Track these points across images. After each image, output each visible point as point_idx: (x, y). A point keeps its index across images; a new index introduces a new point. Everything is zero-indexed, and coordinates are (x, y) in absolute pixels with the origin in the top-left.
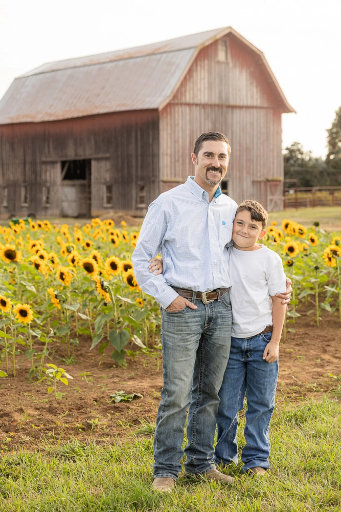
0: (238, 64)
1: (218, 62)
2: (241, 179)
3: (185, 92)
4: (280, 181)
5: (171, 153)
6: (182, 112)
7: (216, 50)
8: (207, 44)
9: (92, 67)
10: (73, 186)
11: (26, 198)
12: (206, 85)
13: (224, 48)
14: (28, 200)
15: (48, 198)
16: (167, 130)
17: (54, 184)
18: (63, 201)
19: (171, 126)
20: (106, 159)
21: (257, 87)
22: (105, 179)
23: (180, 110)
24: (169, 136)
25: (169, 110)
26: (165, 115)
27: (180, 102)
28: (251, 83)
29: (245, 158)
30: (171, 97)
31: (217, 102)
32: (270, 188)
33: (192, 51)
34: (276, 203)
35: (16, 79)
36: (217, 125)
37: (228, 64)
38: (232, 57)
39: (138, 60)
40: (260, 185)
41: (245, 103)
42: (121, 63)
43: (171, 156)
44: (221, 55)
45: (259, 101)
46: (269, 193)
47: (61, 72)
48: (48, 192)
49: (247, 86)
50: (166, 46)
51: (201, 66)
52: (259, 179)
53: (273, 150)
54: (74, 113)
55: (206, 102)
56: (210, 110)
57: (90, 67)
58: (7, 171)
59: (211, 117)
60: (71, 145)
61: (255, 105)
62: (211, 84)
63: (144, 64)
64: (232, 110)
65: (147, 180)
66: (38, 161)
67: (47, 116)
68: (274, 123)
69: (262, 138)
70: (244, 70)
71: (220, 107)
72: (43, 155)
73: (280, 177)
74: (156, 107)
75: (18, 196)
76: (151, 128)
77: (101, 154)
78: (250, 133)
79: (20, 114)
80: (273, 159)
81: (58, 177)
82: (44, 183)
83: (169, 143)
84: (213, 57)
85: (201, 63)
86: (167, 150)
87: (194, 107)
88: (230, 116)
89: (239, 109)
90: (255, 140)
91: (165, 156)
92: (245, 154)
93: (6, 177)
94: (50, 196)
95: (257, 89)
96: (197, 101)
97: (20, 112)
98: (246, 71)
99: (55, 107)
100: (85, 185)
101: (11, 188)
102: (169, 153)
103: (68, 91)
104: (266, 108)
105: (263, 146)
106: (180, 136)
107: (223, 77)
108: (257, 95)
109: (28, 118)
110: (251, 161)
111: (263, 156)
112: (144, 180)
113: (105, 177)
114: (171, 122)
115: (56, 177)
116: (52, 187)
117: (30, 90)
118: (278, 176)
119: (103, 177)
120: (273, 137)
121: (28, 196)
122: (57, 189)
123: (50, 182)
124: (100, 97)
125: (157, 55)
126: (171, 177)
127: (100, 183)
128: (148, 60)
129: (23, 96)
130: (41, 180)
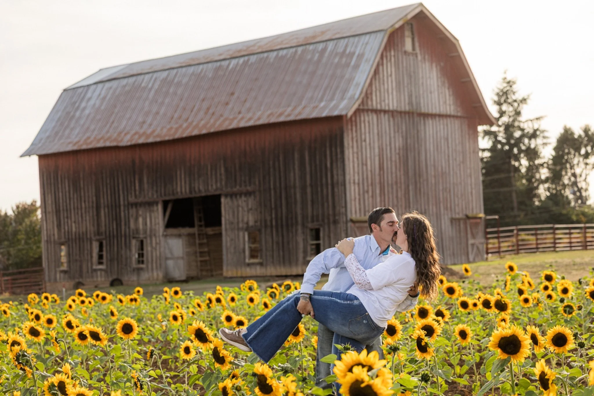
0: (427, 57)
1: (405, 52)
3: (371, 94)
4: (480, 218)
5: (359, 180)
6: (369, 122)
7: (403, 37)
8: (397, 26)
9: (201, 67)
10: (179, 236)
11: (101, 257)
12: (394, 84)
13: (410, 34)
14: (104, 260)
15: (141, 255)
16: (353, 147)
17: (153, 234)
18: (167, 259)
19: (357, 141)
20: (248, 194)
21: (449, 89)
22: (247, 223)
23: (367, 119)
24: (355, 155)
25: (353, 119)
26: (350, 127)
27: (366, 107)
28: (443, 84)
29: (441, 188)
30: (360, 101)
31: (407, 109)
32: (471, 228)
33: (380, 36)
34: (478, 248)
35: (65, 90)
36: (409, 141)
37: (416, 54)
38: (420, 46)
39: (285, 52)
40: (459, 225)
41: (435, 110)
42: (253, 59)
43: (359, 184)
44: (408, 45)
46: (469, 236)
47: (147, 77)
48: (142, 248)
49: (438, 86)
50: (323, 33)
51: (387, 58)
52: (457, 216)
53: (471, 176)
54: (190, 130)
55: (395, 108)
56: (399, 119)
57: (197, 67)
58: (66, 220)
59: (402, 129)
60: (183, 176)
61: (449, 113)
62: (399, 82)
63: (297, 57)
64: (424, 120)
65: (323, 220)
66: (122, 203)
67: (140, 137)
68: (469, 138)
69: (458, 159)
70: (434, 65)
71: (411, 115)
72: (131, 194)
73: (480, 212)
74: (343, 113)
75: (87, 254)
76: (328, 145)
77: (238, 187)
78: (444, 152)
79: (89, 138)
80: (472, 189)
81: (159, 224)
82: (133, 234)
83: (356, 165)
84: (400, 45)
85: (386, 53)
86: (354, 176)
87: (382, 114)
88: (422, 128)
89: (432, 119)
90: (451, 162)
91: (352, 185)
92: (441, 181)
93: (64, 229)
94: (145, 252)
95: (449, 92)
96: (385, 106)
97: (88, 135)
98: (436, 66)
99: (150, 125)
100: (194, 234)
101: (74, 245)
102: (356, 181)
103: (167, 101)
104: (460, 117)
105: (460, 170)
106: (368, 155)
107: (412, 74)
108: (449, 99)
109: (105, 141)
110: (448, 190)
111: (461, 183)
112: (318, 220)
113: (245, 220)
114: (357, 136)
115: (155, 225)
116: (148, 239)
117: (98, 103)
118: (478, 211)
119: (243, 221)
120: (470, 157)
121: (104, 253)
122: (158, 241)
123: (145, 232)
124: (230, 106)
125: (318, 45)
126: (360, 216)
127: (238, 229)
128: (303, 52)
129: (87, 112)
130: (127, 230)
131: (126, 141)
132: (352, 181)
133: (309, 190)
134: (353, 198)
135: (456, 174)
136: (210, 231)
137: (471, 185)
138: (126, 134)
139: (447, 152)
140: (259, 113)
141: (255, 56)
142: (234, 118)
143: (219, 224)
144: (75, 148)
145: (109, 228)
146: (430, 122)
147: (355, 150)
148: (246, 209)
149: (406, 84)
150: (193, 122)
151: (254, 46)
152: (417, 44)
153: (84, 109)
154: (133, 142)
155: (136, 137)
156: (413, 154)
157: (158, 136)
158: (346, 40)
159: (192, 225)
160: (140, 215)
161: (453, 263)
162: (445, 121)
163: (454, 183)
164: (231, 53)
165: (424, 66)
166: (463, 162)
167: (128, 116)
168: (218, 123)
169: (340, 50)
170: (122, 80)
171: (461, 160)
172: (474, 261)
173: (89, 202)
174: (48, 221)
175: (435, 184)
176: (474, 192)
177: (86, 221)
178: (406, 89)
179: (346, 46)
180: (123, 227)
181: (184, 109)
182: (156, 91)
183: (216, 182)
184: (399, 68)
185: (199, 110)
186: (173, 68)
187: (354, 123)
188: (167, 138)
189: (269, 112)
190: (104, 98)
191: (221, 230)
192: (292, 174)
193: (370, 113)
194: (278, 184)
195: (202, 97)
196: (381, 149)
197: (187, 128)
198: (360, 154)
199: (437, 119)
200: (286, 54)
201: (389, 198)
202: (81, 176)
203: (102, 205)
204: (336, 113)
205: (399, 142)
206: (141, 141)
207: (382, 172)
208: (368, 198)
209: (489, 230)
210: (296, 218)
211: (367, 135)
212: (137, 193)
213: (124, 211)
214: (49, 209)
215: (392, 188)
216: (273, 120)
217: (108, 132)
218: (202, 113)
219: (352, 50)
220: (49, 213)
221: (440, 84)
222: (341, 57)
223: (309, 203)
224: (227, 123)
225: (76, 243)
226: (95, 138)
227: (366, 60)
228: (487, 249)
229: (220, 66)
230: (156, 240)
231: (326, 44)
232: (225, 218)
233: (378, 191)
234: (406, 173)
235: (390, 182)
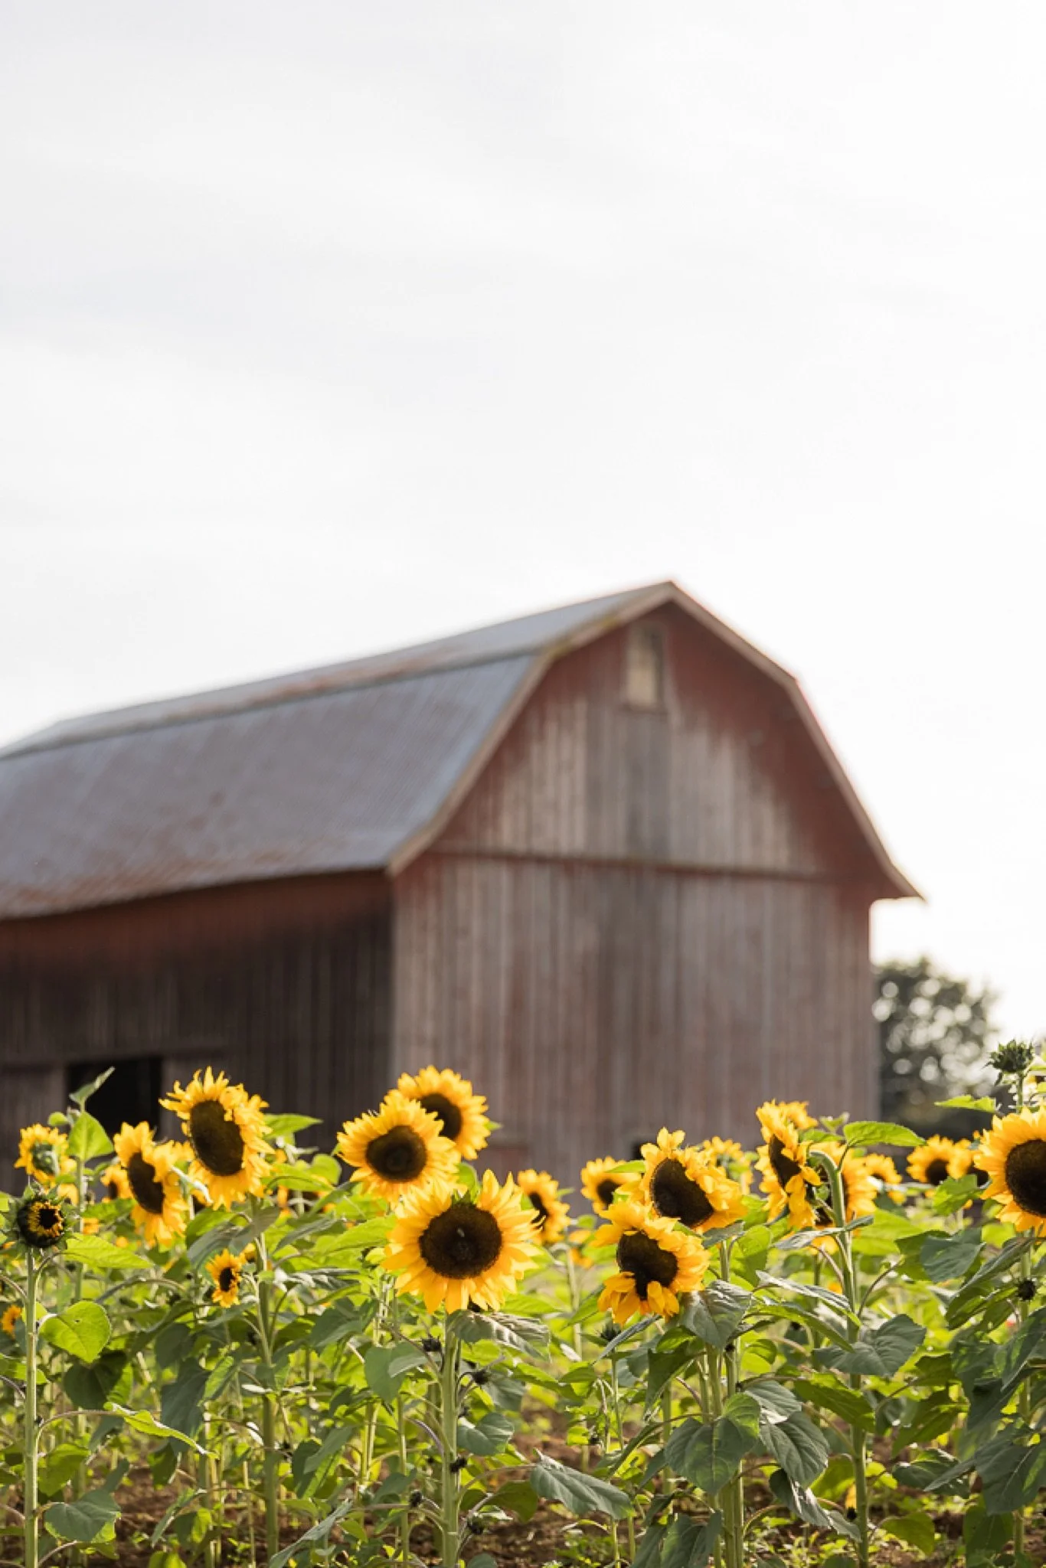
0: (703, 716)
1: (627, 708)
5: (437, 1033)
6: (484, 887)
7: (618, 665)
8: (581, 639)
12: (580, 788)
13: (650, 658)
16: (423, 949)
19: (439, 934)
20: (214, 1056)
21: (775, 804)
23: (477, 878)
24: (430, 970)
26: (416, 897)
27: (475, 846)
28: (756, 789)
30: (438, 828)
31: (620, 852)
36: (620, 937)
37: (664, 714)
38: (680, 693)
43: (436, 1043)
44: (641, 686)
45: (783, 854)
49: (737, 796)
51: (559, 719)
55: (578, 851)
56: (592, 881)
61: (768, 867)
62: (598, 784)
64: (678, 884)
68: (841, 935)
70: (727, 740)
71: (632, 872)
72: (10, 1042)
74: (381, 862)
77: (200, 1039)
80: (839, 1069)
83: (430, 993)
84: (608, 688)
85: (559, 708)
86: (422, 1021)
87: (533, 867)
88: (671, 905)
89: (707, 881)
91: (414, 1044)
95: (775, 811)
96: (543, 846)
98: (735, 743)
102: (429, 1036)
104: (810, 879)
106: (476, 968)
107: (646, 764)
108: (775, 832)
114: (438, 921)
120: (839, 987)
132: (414, 1037)
137: (838, 1060)
147: (431, 956)
152: (672, 688)
160: (23, 1099)
162: (754, 887)
163: (773, 1054)
165: (689, 742)
166: (813, 999)
176: (846, 1077)
179: (458, 689)
184: (598, 749)
187: (431, 889)
193: (487, 862)
198: (446, 965)
199: (728, 882)
211: (476, 919)
215: (553, 1059)
221: (743, 790)
235: (545, 1043)
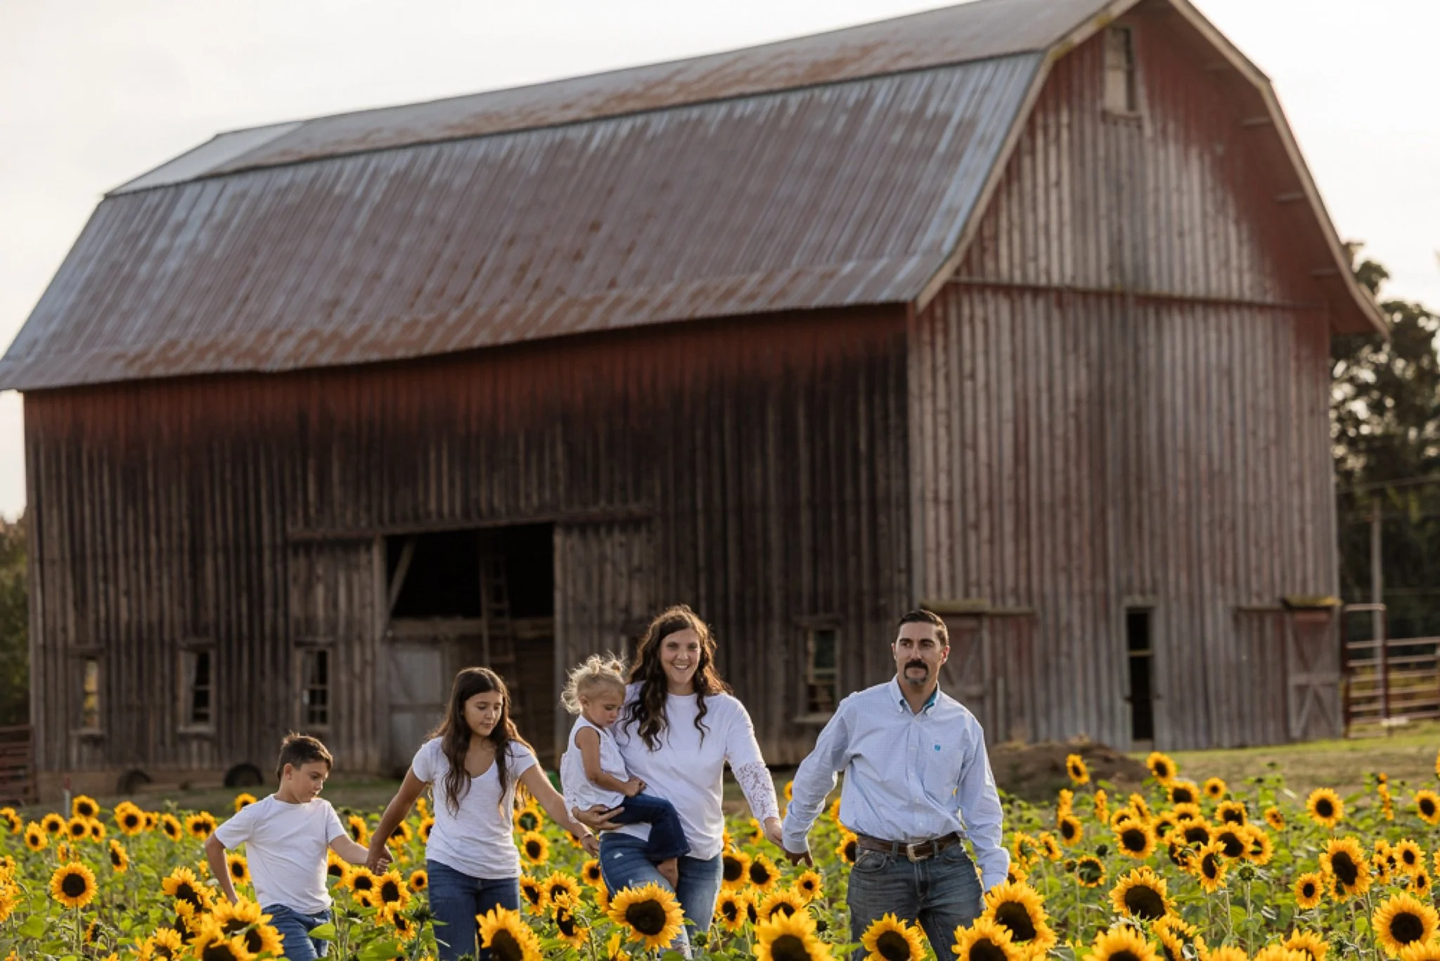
0: (1171, 127)
1: (1105, 115)
2: (1195, 604)
3: (996, 238)
4: (1328, 609)
5: (950, 491)
6: (985, 322)
7: (1098, 67)
8: (1077, 38)
9: (509, 141)
10: (433, 642)
11: (201, 699)
12: (1068, 210)
13: (1122, 60)
14: (212, 710)
15: (318, 697)
16: (934, 395)
17: (355, 634)
18: (393, 708)
19: (947, 377)
21: (1237, 223)
22: (627, 610)
23: (979, 312)
24: (942, 419)
25: (939, 312)
26: (926, 337)
27: (977, 279)
28: (1221, 208)
29: (1205, 518)
30: (957, 260)
31: (1106, 282)
32: (1297, 638)
33: (1024, 68)
34: (1318, 699)
35: (109, 197)
36: (1108, 378)
37: (1139, 120)
38: (1151, 96)
39: (751, 105)
40: (1261, 629)
41: (1193, 288)
42: (659, 123)
43: (950, 503)
44: (1115, 93)
45: (1247, 279)
46: (1292, 661)
47: (351, 165)
48: (322, 675)
49: (1204, 214)
50: (866, 50)
51: (1046, 129)
52: (1255, 603)
54: (467, 330)
55: (1068, 280)
56: (1081, 313)
57: (495, 141)
58: (101, 586)
59: (1088, 343)
60: (445, 467)
61: (1235, 294)
62: (1084, 204)
63: (785, 123)
64: (1158, 313)
65: (844, 608)
66: (266, 539)
67: (324, 345)
68: (1298, 373)
69: (1261, 433)
70: (1194, 152)
71: (1117, 300)
72: (295, 514)
73: (1329, 593)
74: (906, 296)
75: (162, 689)
76: (862, 385)
77: (602, 503)
78: (1219, 410)
79: (173, 344)
80: (1303, 520)
81: (372, 604)
82: (298, 633)
83: (943, 448)
84: (1088, 94)
85: (1045, 118)
86: (936, 480)
87: (1028, 299)
88: (1152, 338)
89: (1182, 312)
90: (1239, 441)
91: (930, 505)
92: (1205, 496)
93: (97, 612)
94: (330, 687)
95: (1239, 233)
96: (1037, 276)
97: (171, 334)
98: (1201, 157)
99: (355, 311)
100: (479, 638)
101: (124, 659)
102: (943, 494)
103: (405, 240)
104: (1272, 307)
105: (1267, 465)
106: (982, 420)
107: (1125, 179)
108: (1239, 255)
109: (220, 356)
110: (1227, 525)
111: (1269, 504)
112: (828, 608)
113: (622, 599)
114: (947, 363)
115: (363, 607)
116: (342, 648)
117: (204, 239)
118: (1322, 590)
119: (614, 601)
120: (1300, 429)
121: (212, 688)
122: (369, 656)
123: (332, 628)
124: (588, 262)
125: (847, 88)
126: (953, 597)
127: (602, 627)
128: (803, 107)
129: (172, 265)
130: (281, 620)
131: (281, 357)
132: (930, 495)
133: (805, 518)
134: (931, 544)
135: (1255, 475)
136: (526, 629)
137: (1302, 510)
138: (281, 337)
139: (1226, 410)
140: (667, 288)
141: (666, 116)
142: (597, 300)
143: (548, 610)
144: (133, 373)
145: (228, 613)
146: (1178, 320)
147: (942, 403)
148: (624, 569)
149: (1103, 210)
150: (476, 305)
151: (666, 81)
152: (1141, 91)
153: (164, 255)
154: (302, 362)
155: (313, 345)
156: (1119, 416)
157: (374, 345)
158: (928, 77)
159: (472, 612)
160: (318, 578)
161: (1237, 740)
162: (1224, 318)
163: (1246, 505)
164: (598, 101)
165: (1161, 154)
166: (1277, 442)
167: (290, 281)
168: (549, 313)
169: (909, 106)
170: (276, 172)
171: (1272, 432)
172: (1305, 738)
173: (169, 535)
174: (49, 587)
175: (1189, 506)
176: (1309, 529)
177: (160, 589)
178: (1103, 224)
179: (927, 96)
180: (268, 611)
181: (455, 266)
182: (376, 211)
183: (541, 485)
184: (1082, 164)
185: (497, 272)
186: (427, 143)
187: (939, 326)
188: (400, 353)
189: (696, 284)
190: (224, 224)
191: (551, 626)
192: (758, 470)
193: (989, 294)
194: (717, 498)
195: (507, 231)
196: (1021, 402)
197: (460, 323)
198: (956, 416)
199: (1199, 311)
200: (755, 114)
201: (1042, 547)
202: (150, 457)
203: (209, 546)
204: (885, 295)
205: (1078, 381)
206: (326, 358)
207: (1022, 470)
208: (978, 548)
209: (1352, 646)
210: (767, 600)
211: (980, 360)
212: (312, 511)
213: (273, 564)
214: (53, 551)
215: (1053, 517)
216: (705, 309)
217: (229, 328)
218: (503, 282)
219: (943, 107)
220: (53, 562)
221: (1210, 209)
222: (911, 130)
223: (806, 557)
224: (573, 314)
225: (129, 656)
226: (191, 345)
227: (981, 142)
228: (1348, 702)
229: (564, 141)
230: (363, 654)
231: (871, 87)
232: (565, 592)
233: (1009, 526)
234: (1099, 472)
235: (1047, 499)
